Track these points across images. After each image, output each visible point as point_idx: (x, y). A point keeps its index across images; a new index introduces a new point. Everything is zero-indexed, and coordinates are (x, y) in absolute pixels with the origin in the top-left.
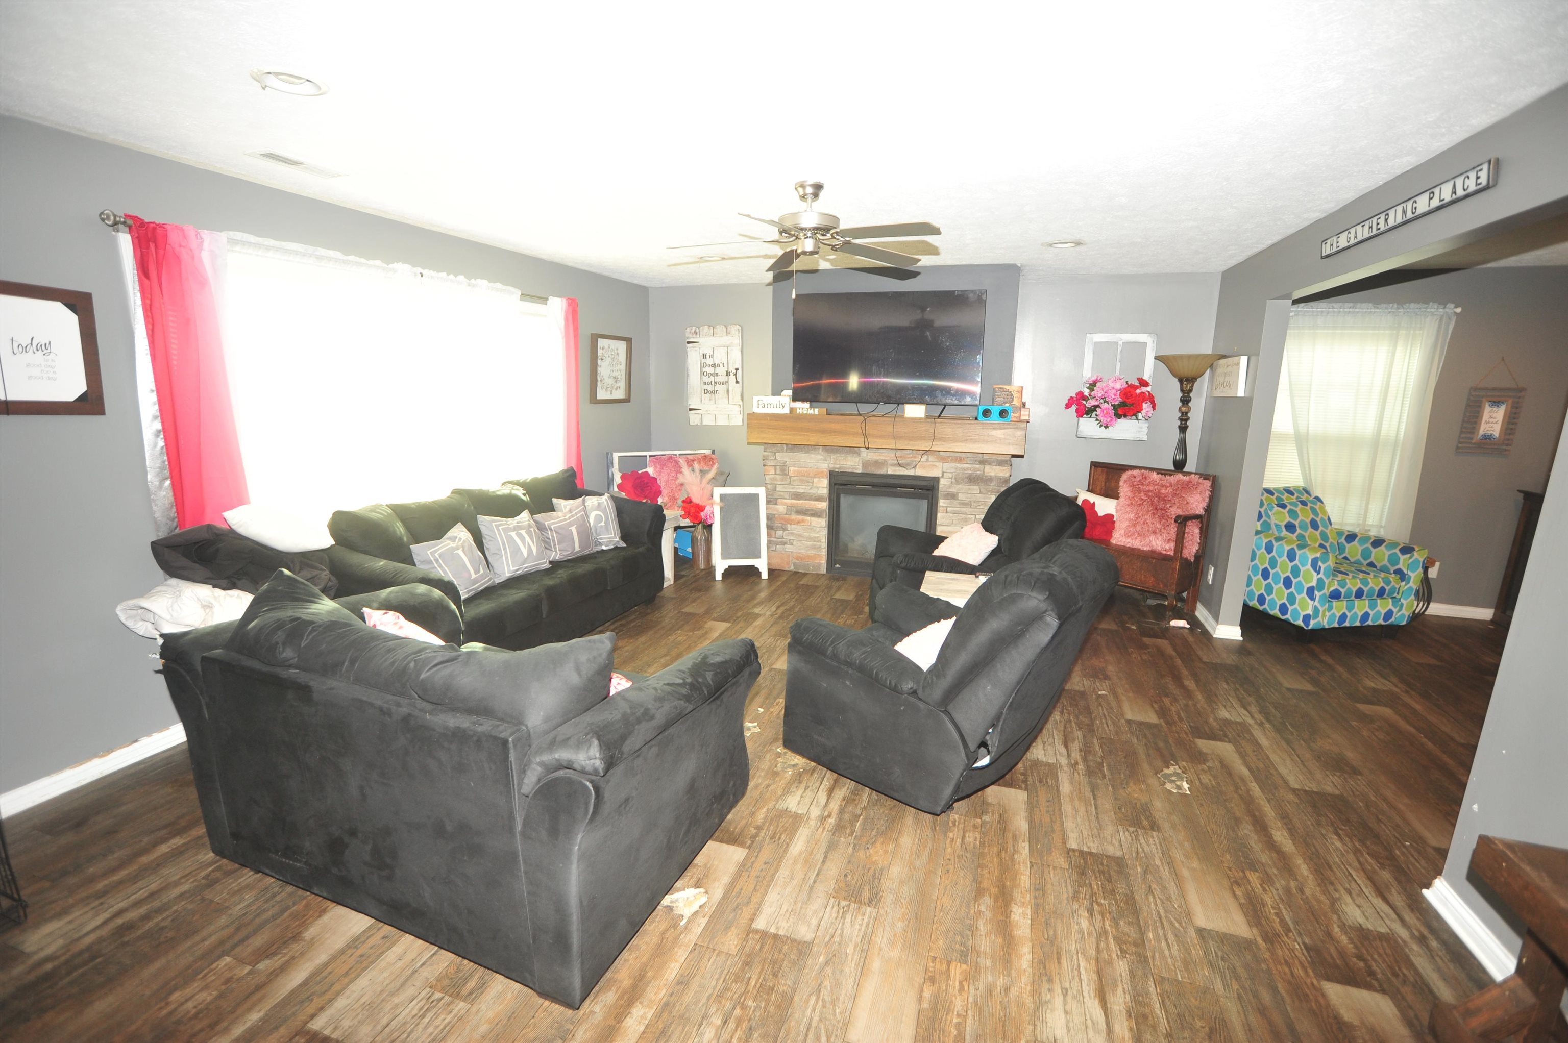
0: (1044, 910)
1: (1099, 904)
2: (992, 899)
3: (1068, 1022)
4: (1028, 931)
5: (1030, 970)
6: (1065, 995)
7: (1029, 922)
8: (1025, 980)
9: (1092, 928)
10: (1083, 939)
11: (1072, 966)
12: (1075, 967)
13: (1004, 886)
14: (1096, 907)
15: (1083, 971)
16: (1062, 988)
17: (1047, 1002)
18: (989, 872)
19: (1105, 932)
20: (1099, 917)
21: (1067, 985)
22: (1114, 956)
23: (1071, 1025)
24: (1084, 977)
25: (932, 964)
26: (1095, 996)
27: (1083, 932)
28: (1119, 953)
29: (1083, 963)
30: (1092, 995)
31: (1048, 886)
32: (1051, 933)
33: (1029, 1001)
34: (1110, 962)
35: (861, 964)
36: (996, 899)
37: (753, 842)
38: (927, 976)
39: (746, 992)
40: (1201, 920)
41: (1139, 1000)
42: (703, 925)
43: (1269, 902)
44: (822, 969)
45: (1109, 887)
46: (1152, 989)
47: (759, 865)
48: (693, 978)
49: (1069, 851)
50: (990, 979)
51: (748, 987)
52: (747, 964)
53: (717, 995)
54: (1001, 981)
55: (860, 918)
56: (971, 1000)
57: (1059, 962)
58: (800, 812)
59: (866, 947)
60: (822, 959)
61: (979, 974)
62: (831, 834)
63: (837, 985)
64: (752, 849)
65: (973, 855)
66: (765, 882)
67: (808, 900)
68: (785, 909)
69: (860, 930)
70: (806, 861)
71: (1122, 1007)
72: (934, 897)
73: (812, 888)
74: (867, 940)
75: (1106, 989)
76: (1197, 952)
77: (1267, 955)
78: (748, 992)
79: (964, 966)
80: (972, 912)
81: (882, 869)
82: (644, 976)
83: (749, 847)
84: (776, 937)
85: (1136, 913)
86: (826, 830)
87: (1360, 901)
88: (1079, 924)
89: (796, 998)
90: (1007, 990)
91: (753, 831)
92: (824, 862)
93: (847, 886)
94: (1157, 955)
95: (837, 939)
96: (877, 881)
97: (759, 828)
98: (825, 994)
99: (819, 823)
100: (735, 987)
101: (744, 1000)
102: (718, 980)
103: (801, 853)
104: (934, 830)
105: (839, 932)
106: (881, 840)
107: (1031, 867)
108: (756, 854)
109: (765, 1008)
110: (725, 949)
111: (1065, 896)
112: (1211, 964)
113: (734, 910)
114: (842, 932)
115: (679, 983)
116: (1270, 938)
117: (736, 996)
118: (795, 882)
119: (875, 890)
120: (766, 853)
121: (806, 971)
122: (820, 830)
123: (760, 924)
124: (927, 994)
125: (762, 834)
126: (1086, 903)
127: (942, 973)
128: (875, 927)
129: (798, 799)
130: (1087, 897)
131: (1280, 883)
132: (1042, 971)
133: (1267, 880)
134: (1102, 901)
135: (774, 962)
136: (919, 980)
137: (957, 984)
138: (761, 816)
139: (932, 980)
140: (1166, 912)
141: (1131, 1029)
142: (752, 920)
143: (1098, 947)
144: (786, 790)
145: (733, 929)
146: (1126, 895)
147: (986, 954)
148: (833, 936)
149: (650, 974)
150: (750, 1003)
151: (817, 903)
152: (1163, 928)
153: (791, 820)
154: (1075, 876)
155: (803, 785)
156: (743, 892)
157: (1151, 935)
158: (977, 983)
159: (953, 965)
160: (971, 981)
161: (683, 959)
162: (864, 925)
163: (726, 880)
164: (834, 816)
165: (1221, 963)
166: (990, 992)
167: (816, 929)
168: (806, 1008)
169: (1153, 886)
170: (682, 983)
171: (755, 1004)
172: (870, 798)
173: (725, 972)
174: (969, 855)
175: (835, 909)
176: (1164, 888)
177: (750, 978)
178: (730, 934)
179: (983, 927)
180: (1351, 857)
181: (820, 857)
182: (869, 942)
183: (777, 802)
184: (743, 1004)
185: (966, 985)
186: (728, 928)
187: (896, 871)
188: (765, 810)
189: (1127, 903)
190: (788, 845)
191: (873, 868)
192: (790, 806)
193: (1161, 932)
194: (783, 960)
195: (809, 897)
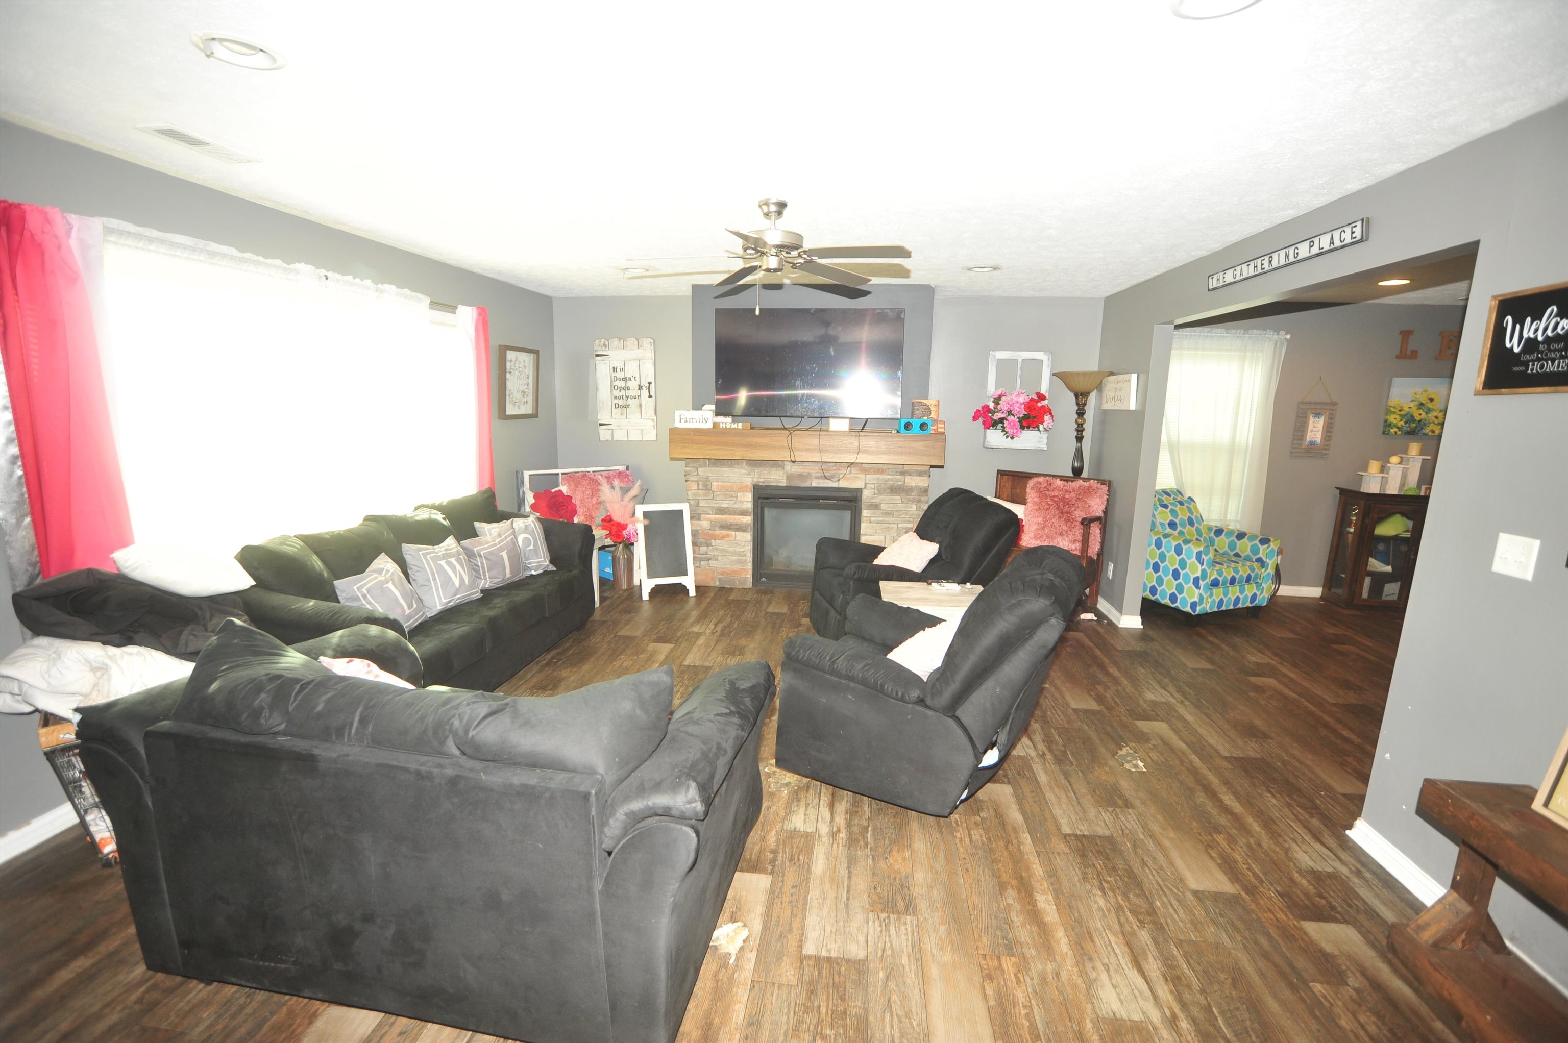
0: (1063, 895)
1: (1107, 882)
2: (1016, 891)
3: (1118, 995)
4: (1056, 916)
5: (1070, 953)
6: (1108, 971)
7: (1054, 907)
8: (1070, 962)
9: (1108, 905)
10: (1105, 916)
11: (1105, 942)
12: (1107, 943)
13: (1021, 877)
14: (1105, 885)
15: (1115, 946)
16: (1103, 965)
17: (1095, 980)
18: (1004, 866)
19: (1121, 907)
20: (1111, 894)
21: (1106, 961)
22: (1135, 927)
23: (1122, 997)
24: (1117, 951)
25: (984, 962)
26: (1133, 967)
27: (1103, 910)
28: (1138, 924)
29: (1112, 939)
30: (1130, 966)
31: (1059, 871)
32: (1076, 915)
33: (1079, 981)
34: (1134, 934)
35: (920, 973)
36: (1019, 892)
37: (774, 867)
38: (984, 974)
39: (820, 1022)
40: (1193, 885)
41: (1168, 964)
42: (753, 960)
43: (1239, 858)
44: (885, 986)
45: (1110, 865)
46: (1175, 952)
47: (787, 890)
48: (763, 1016)
49: (1065, 836)
50: (1040, 967)
51: (821, 1016)
52: (812, 992)
53: (793, 1030)
54: (1050, 967)
55: (903, 928)
56: (1030, 990)
57: (1093, 941)
58: (809, 830)
59: (918, 955)
60: (881, 974)
61: (1029, 964)
62: (847, 848)
63: (905, 998)
64: (775, 874)
65: (984, 852)
66: (800, 905)
67: (848, 917)
68: (829, 930)
69: (907, 940)
70: (832, 879)
71: (1158, 973)
72: (964, 897)
73: (847, 905)
74: (917, 948)
75: (1140, 959)
76: (1199, 913)
77: (1253, 906)
78: (823, 1020)
79: (1013, 959)
80: (1002, 906)
81: (907, 877)
82: (711, 1024)
83: (772, 873)
84: (829, 960)
85: (1139, 885)
86: (840, 845)
87: (1305, 847)
88: (1096, 902)
89: (871, 1018)
90: (1058, 974)
91: (771, 856)
92: (849, 877)
93: (881, 898)
94: (1169, 921)
95: (889, 952)
96: (906, 890)
97: (774, 852)
98: (896, 1008)
99: (831, 839)
100: (807, 1018)
101: (822, 1030)
102: (788, 1014)
103: (824, 872)
104: (941, 832)
105: (888, 945)
106: (895, 849)
107: (1039, 856)
108: (781, 879)
109: (844, 1034)
110: (784, 981)
111: (1076, 878)
112: (1214, 922)
113: (780, 939)
114: (892, 945)
115: (750, 1024)
116: (1251, 890)
117: (812, 1027)
118: (829, 901)
119: (907, 898)
120: (791, 877)
121: (871, 989)
122: (835, 846)
123: (810, 949)
124: (990, 992)
125: (780, 858)
126: (1096, 882)
127: (996, 969)
128: (921, 934)
129: (803, 817)
130: (1095, 877)
131: (1242, 841)
132: (1081, 951)
133: (1231, 840)
134: (1109, 879)
135: (837, 986)
136: (978, 978)
137: (1013, 976)
138: (772, 839)
139: (990, 977)
140: (1163, 880)
141: (1171, 992)
142: (801, 946)
143: (1119, 921)
144: (788, 810)
145: (785, 958)
146: (1126, 870)
147: (1028, 944)
148: (884, 950)
149: (716, 1020)
150: (828, 1032)
151: (858, 919)
152: (1165, 895)
153: (803, 840)
154: (1078, 859)
155: (803, 803)
156: (781, 920)
157: (1158, 903)
158: (1030, 973)
159: (1003, 959)
160: (1024, 972)
161: (746, 999)
162: (910, 934)
163: (760, 909)
164: (843, 830)
165: (1221, 919)
166: (1043, 979)
167: (865, 945)
168: (884, 1027)
169: (1146, 859)
170: (752, 1023)
171: (833, 1032)
172: (871, 808)
173: (793, 1004)
174: (981, 852)
175: (877, 922)
176: (1154, 859)
177: (819, 1007)
178: (783, 964)
179: (1017, 919)
180: (1286, 810)
181: (844, 872)
182: (920, 951)
183: (784, 823)
184: (821, 1034)
185: (1020, 976)
186: (779, 959)
187: (920, 877)
188: (774, 833)
189: (1129, 877)
190: (809, 865)
191: (898, 877)
192: (798, 826)
193: (1165, 899)
194: (845, 982)
195: (848, 914)
